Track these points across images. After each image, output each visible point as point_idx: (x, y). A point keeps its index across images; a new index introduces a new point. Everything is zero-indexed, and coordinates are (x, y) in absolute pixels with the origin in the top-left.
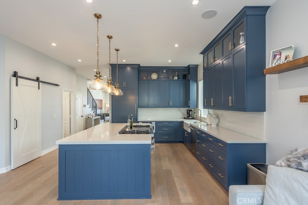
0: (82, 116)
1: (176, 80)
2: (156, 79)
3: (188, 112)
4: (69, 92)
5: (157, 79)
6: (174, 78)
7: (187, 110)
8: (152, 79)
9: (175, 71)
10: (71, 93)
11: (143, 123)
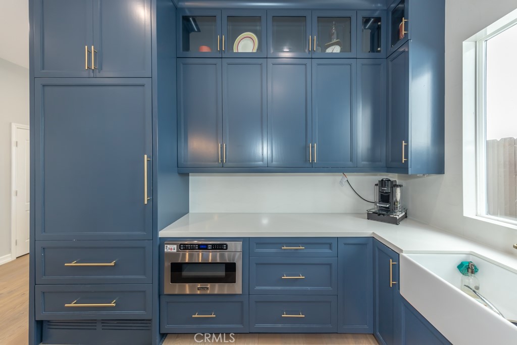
2: (253, 52)
5: (258, 51)
6: (328, 51)
8: (235, 51)
11: (185, 245)
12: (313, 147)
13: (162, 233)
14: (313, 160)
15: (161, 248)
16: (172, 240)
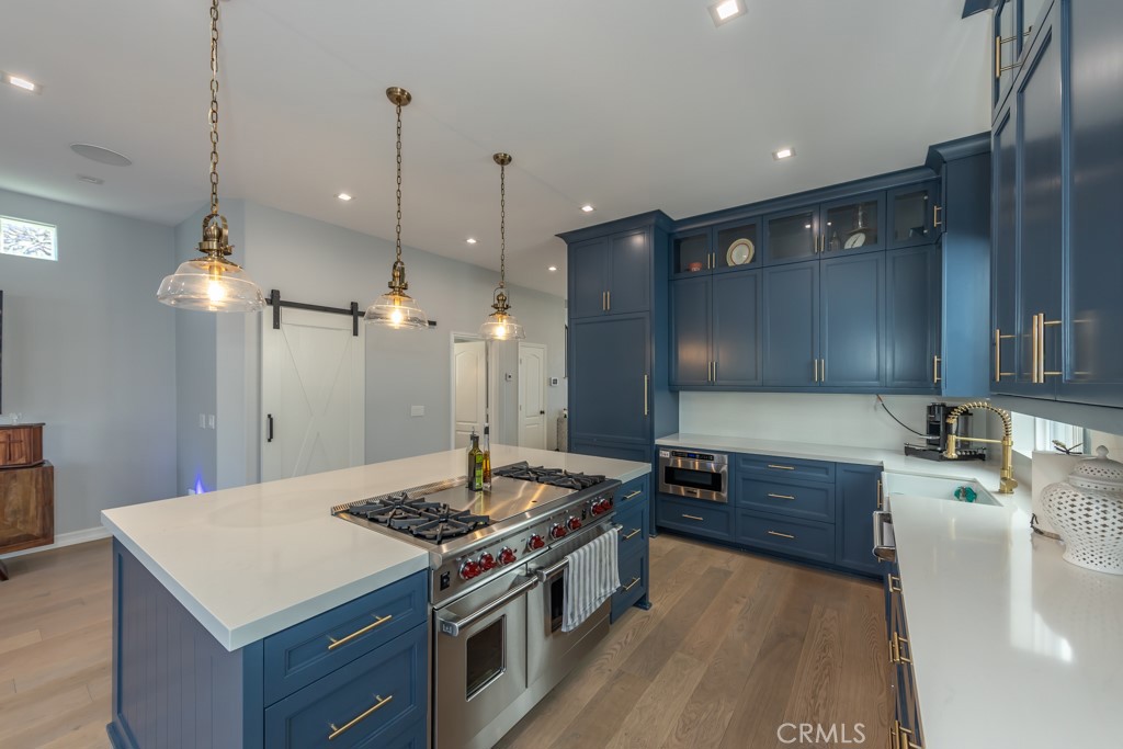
0: (542, 412)
1: (855, 252)
2: (748, 262)
3: (939, 418)
4: (483, 343)
5: (753, 260)
6: (848, 245)
7: (931, 409)
8: (730, 264)
9: (854, 208)
10: (489, 343)
11: (676, 452)
12: (820, 363)
13: (658, 442)
14: (820, 378)
15: (657, 453)
16: (666, 448)
